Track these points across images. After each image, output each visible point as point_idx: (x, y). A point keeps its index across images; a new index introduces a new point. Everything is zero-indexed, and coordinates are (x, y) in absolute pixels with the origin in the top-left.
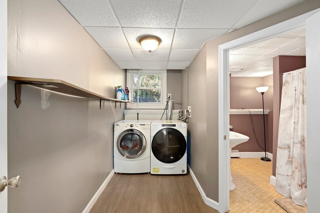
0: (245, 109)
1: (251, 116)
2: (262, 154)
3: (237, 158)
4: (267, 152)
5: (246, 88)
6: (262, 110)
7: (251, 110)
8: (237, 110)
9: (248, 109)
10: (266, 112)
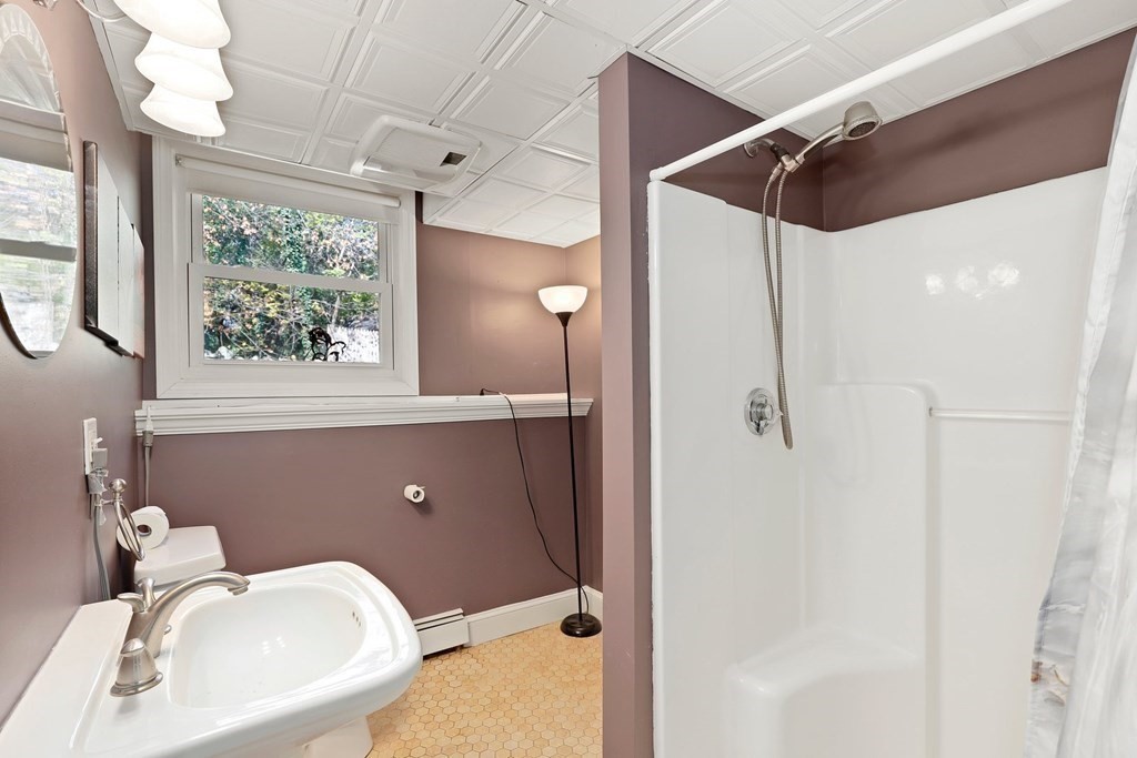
0: (491, 392)
1: (518, 426)
2: (564, 602)
3: (453, 650)
4: (586, 588)
5: (500, 294)
6: (564, 396)
7: (514, 398)
8: (455, 397)
9: (502, 396)
10: (579, 405)
